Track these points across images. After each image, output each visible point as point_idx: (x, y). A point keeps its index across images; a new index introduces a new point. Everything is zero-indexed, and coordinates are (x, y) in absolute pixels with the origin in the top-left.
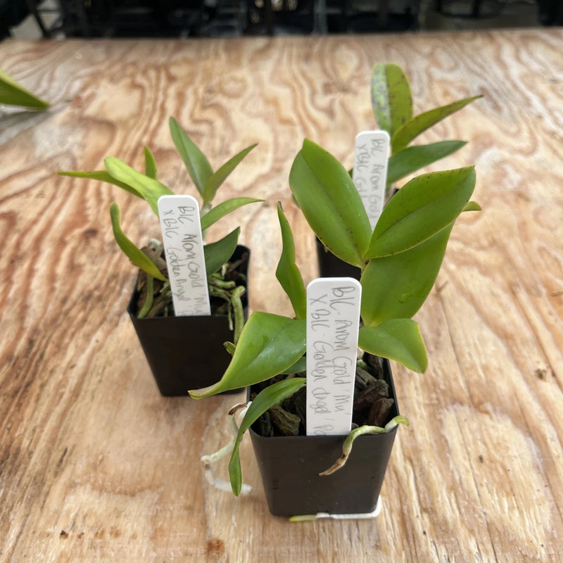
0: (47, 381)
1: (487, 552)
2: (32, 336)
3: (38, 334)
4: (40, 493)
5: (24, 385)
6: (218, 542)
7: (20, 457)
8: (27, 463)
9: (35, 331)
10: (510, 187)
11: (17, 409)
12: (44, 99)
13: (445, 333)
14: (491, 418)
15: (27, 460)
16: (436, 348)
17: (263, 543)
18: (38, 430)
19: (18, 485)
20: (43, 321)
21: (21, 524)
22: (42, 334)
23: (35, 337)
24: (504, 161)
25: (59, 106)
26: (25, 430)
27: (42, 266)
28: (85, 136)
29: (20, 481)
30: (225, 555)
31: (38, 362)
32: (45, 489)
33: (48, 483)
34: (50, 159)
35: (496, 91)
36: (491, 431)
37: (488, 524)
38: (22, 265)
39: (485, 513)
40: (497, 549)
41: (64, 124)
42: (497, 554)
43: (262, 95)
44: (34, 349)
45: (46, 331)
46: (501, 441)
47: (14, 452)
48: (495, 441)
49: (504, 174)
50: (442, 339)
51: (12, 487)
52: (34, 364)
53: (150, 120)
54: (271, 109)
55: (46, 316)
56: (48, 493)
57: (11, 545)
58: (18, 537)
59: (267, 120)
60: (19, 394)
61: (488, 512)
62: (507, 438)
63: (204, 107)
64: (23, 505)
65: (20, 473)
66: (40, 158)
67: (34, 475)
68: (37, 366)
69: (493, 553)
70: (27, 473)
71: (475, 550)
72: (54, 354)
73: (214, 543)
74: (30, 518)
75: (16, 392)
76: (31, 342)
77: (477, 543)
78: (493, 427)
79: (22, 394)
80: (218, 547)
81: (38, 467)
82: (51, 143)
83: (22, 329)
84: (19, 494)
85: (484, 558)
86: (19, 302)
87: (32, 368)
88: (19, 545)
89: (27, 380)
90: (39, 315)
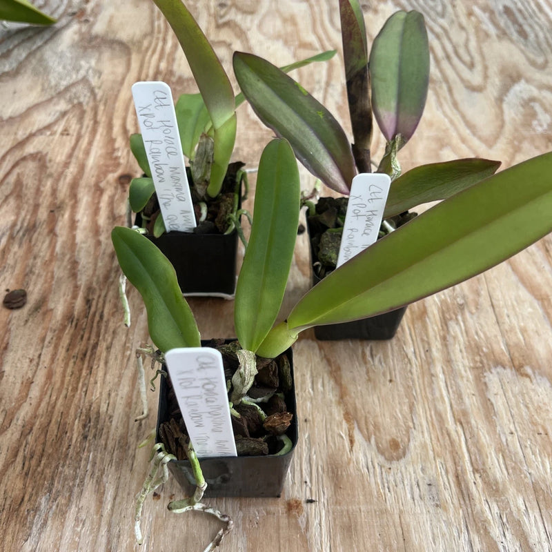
0: (111, 343)
1: (532, 509)
2: (88, 295)
3: (93, 293)
4: (127, 456)
5: (90, 347)
6: (296, 502)
7: (101, 422)
8: (109, 428)
9: (90, 289)
10: (539, 129)
11: (88, 371)
12: (45, 12)
13: (484, 293)
14: (531, 381)
15: (109, 424)
16: (477, 308)
17: (337, 503)
18: (113, 394)
19: (105, 449)
20: (95, 279)
21: (115, 487)
22: (98, 293)
23: (90, 297)
24: (533, 99)
25: (64, 21)
26: (101, 393)
27: (83, 217)
28: (99, 60)
29: (106, 444)
30: (304, 513)
31: (99, 322)
32: (130, 452)
33: (133, 447)
34: (67, 89)
35: (520, 11)
36: (532, 394)
37: (532, 482)
38: (63, 215)
39: (530, 474)
40: (542, 506)
41: (73, 45)
42: (542, 511)
43: (278, 11)
44: (93, 309)
45: (101, 290)
46: (541, 405)
47: (95, 416)
48: (536, 405)
49: (534, 115)
50: (482, 300)
51: (99, 450)
52: (95, 324)
53: (165, 41)
54: (289, 28)
55: (97, 273)
56: (134, 456)
57: (109, 507)
58: (115, 499)
59: (286, 43)
60: (88, 358)
61: (533, 472)
62: (546, 400)
63: (219, 27)
64: (113, 468)
65: (104, 437)
66: (56, 86)
67: (118, 439)
68: (99, 327)
69: (538, 511)
70: (111, 437)
71: (523, 508)
72: (113, 314)
73: (293, 502)
74: (122, 480)
75: (85, 355)
76: (88, 302)
77: (524, 501)
78: (534, 390)
79: (91, 356)
80: (297, 507)
81: (120, 431)
82: (64, 68)
83: (76, 287)
84: (107, 458)
85: (531, 515)
86: (68, 257)
87: (95, 329)
88: (116, 507)
89: (92, 342)
90: (90, 272)
